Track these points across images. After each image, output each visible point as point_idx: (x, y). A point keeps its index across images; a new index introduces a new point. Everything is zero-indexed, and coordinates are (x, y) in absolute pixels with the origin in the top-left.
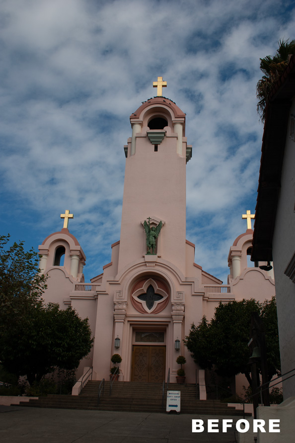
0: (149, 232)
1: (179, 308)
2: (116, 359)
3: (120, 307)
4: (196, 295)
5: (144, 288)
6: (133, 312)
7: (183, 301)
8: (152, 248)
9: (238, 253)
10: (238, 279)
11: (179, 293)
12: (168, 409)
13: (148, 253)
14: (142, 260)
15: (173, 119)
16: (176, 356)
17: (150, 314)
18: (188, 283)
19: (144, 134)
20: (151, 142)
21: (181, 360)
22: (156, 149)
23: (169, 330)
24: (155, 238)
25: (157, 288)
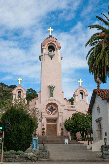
0: (51, 89)
1: (61, 113)
2: (44, 129)
3: (44, 113)
4: (66, 109)
5: (50, 107)
6: (47, 115)
7: (62, 111)
8: (52, 95)
9: (77, 95)
10: (77, 103)
11: (61, 109)
12: (65, 143)
13: (51, 96)
14: (49, 98)
15: (57, 48)
16: (61, 128)
17: (52, 115)
18: (63, 106)
19: (47, 53)
20: (50, 57)
21: (62, 129)
22: (51, 59)
23: (58, 120)
24: (53, 91)
25: (54, 107)
